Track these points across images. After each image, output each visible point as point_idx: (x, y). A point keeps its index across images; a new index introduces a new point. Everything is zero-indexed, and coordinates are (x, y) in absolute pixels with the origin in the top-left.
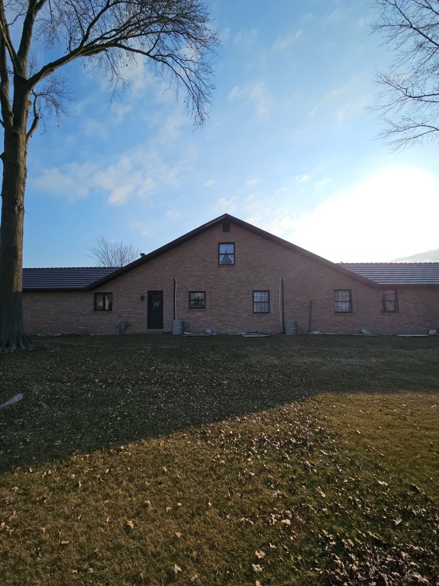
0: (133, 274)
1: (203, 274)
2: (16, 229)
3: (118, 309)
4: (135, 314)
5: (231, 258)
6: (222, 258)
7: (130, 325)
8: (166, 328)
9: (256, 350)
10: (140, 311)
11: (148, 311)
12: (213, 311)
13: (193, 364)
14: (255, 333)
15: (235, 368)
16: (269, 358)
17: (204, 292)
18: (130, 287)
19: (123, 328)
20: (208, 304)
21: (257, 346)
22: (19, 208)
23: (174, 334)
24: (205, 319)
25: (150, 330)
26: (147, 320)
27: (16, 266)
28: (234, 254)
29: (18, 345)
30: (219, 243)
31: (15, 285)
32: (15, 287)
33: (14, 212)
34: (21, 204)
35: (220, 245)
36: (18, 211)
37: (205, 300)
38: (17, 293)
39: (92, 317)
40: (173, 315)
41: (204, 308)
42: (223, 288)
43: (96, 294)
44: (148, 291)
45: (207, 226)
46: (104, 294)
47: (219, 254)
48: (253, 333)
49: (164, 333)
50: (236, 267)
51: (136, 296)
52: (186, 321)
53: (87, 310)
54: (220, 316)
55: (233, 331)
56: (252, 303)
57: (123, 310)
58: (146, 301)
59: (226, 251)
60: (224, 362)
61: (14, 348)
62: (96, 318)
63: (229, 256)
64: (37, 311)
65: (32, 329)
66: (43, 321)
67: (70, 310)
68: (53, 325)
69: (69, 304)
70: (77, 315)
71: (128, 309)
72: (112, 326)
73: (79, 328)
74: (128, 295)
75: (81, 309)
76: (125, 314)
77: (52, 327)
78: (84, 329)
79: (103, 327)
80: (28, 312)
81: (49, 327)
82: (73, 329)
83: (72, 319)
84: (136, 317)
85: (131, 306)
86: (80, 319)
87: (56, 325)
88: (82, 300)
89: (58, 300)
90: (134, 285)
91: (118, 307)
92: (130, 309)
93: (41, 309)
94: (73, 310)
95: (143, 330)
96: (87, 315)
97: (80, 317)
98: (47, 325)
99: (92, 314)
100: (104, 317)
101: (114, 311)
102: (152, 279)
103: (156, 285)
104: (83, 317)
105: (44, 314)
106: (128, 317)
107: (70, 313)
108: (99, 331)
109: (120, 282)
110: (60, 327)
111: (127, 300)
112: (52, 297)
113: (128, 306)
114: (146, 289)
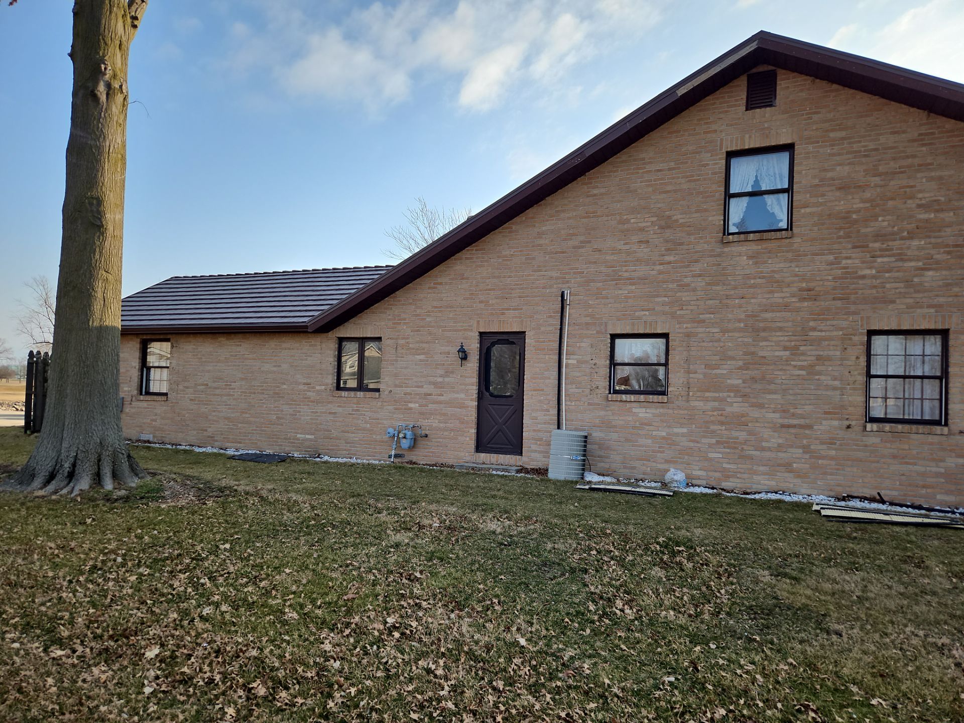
0: (439, 280)
1: (660, 273)
2: (100, 149)
3: (396, 386)
4: (440, 402)
5: (778, 207)
6: (738, 208)
7: (426, 436)
8: (531, 457)
9: (874, 589)
10: (456, 396)
11: (480, 397)
12: (693, 403)
13: (556, 623)
14: (872, 500)
15: (746, 692)
16: (941, 649)
17: (665, 336)
18: (428, 319)
19: (405, 444)
20: (676, 381)
21: (880, 569)
22: (109, 86)
23: (551, 475)
24: (664, 434)
25: (483, 455)
26: (474, 425)
27: (101, 253)
28: (789, 190)
29: (98, 478)
30: (731, 155)
31: (97, 307)
32: (97, 314)
33: (95, 98)
34: (115, 76)
35: (734, 162)
36: (108, 94)
37: (666, 365)
38: (103, 330)
39: (330, 406)
40: (555, 411)
41: (663, 393)
42: (740, 321)
43: (341, 340)
44: (481, 334)
45: (681, 92)
46: (362, 341)
47: (729, 196)
48: (862, 499)
49: (527, 471)
50: (797, 240)
51: (447, 349)
52: (596, 435)
53: (318, 388)
54: (722, 423)
55: (773, 483)
56: (862, 379)
57: (408, 390)
58: (473, 363)
59: (757, 182)
60: (695, 639)
61: (84, 483)
62: (340, 410)
63: (769, 199)
64: (207, 385)
65: (195, 432)
66: (219, 412)
67: (278, 387)
68: (240, 425)
69: (275, 369)
70: (295, 401)
71: (422, 387)
72: (378, 437)
73: (299, 436)
74: (424, 345)
75: (304, 384)
76: (415, 403)
77: (237, 429)
78: (311, 440)
79: (357, 439)
80: (187, 387)
81: (231, 429)
82: (285, 439)
83: (282, 411)
84: (445, 414)
85: (432, 379)
86: (299, 412)
87: (245, 425)
88: (306, 360)
89: (250, 356)
90: (440, 314)
91: (397, 382)
92: (427, 389)
93: (214, 382)
94: (285, 386)
95: (462, 454)
96: (318, 402)
97: (300, 405)
98: (227, 425)
99: (331, 399)
100: (358, 410)
101: (387, 393)
102: (492, 293)
103: (503, 314)
104: (308, 405)
105: (221, 395)
106: (421, 413)
107: (277, 394)
108: (345, 450)
109: (403, 305)
110: (256, 430)
111: (421, 361)
112: (238, 349)
113: (423, 380)
114: (475, 325)
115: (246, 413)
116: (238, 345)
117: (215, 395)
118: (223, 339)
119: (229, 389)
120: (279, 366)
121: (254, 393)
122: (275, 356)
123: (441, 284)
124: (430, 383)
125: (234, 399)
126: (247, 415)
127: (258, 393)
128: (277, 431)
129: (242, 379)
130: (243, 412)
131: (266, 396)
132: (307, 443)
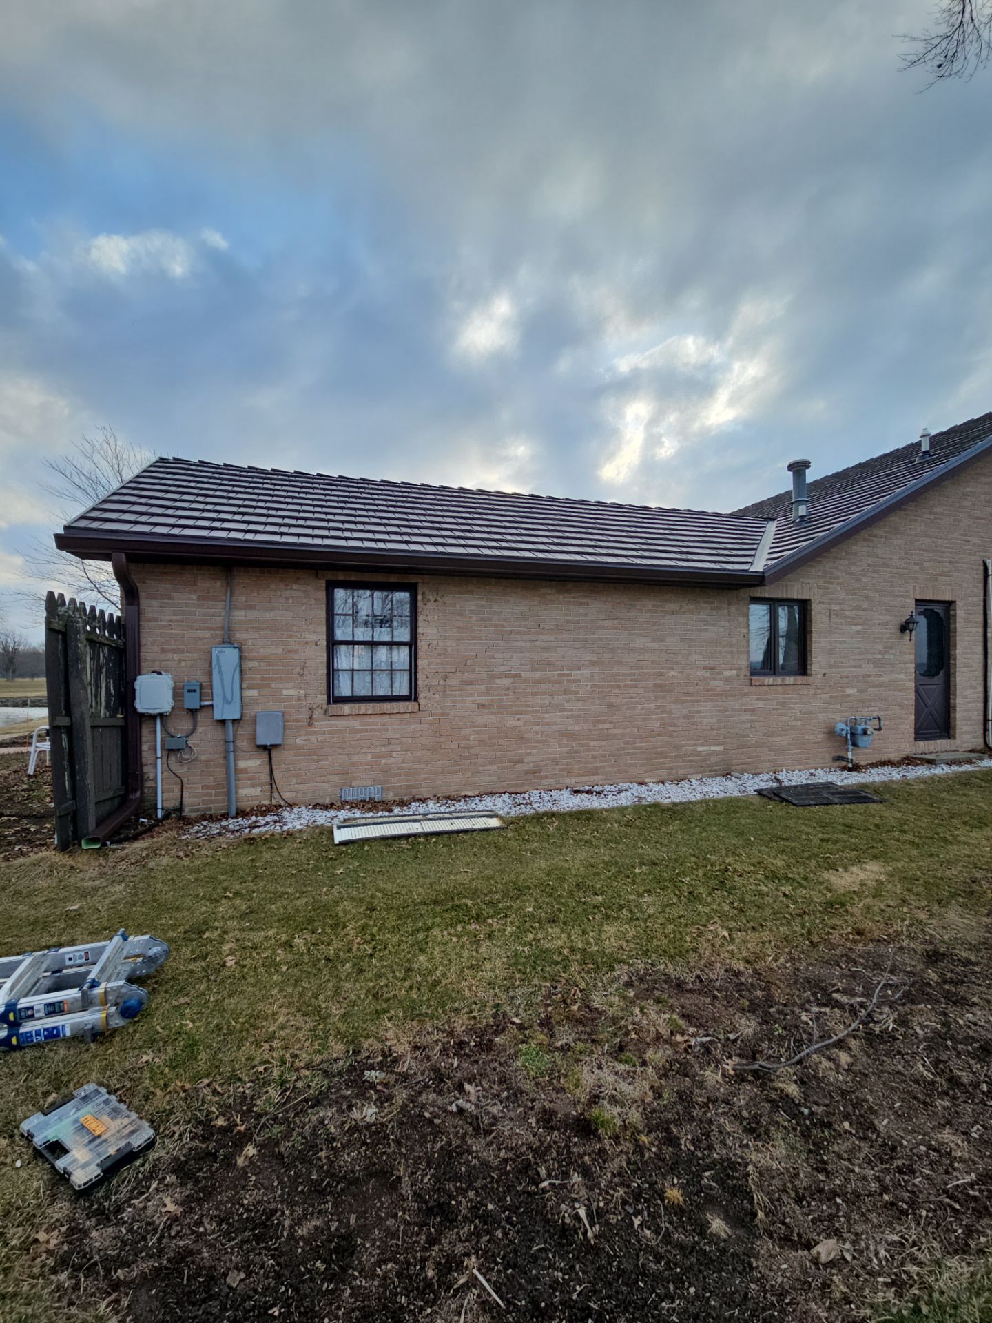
3: (831, 667)
4: (881, 685)
10: (895, 676)
11: (917, 677)
18: (865, 580)
25: (921, 743)
26: (912, 710)
39: (745, 699)
40: (981, 689)
43: (750, 603)
44: (917, 601)
46: (775, 605)
51: (884, 619)
53: (727, 673)
57: (846, 671)
62: (761, 703)
64: (518, 676)
65: (494, 768)
66: (548, 724)
67: (662, 675)
68: (592, 744)
69: (655, 645)
70: (691, 695)
71: (860, 667)
72: (812, 737)
73: (700, 749)
74: (861, 613)
75: (705, 668)
76: (852, 687)
77: (588, 751)
78: (717, 753)
79: (785, 743)
80: (471, 683)
81: (576, 752)
82: (676, 756)
83: (671, 712)
84: (886, 700)
85: (870, 657)
86: (699, 712)
87: (603, 743)
88: (706, 630)
89: (609, 623)
90: (875, 575)
91: (832, 662)
92: (867, 669)
93: (535, 670)
94: (672, 673)
95: (903, 746)
96: (727, 695)
97: (698, 701)
98: (567, 746)
99: (747, 689)
100: (785, 703)
101: (820, 676)
102: (926, 554)
103: (936, 580)
104: (712, 701)
105: (552, 695)
106: (860, 701)
107: (660, 686)
108: (769, 761)
109: (835, 558)
110: (624, 749)
111: (858, 632)
112: (582, 610)
113: (860, 657)
114: (911, 591)
115: (604, 722)
116: (581, 604)
117: (535, 694)
118: (549, 591)
119: (568, 681)
120: (661, 641)
121: (619, 687)
122: (654, 624)
123: (876, 536)
124: (869, 661)
125: (578, 700)
126: (607, 726)
127: (626, 685)
128: (662, 747)
129: (593, 663)
130: (598, 722)
131: (642, 690)
132: (713, 759)
